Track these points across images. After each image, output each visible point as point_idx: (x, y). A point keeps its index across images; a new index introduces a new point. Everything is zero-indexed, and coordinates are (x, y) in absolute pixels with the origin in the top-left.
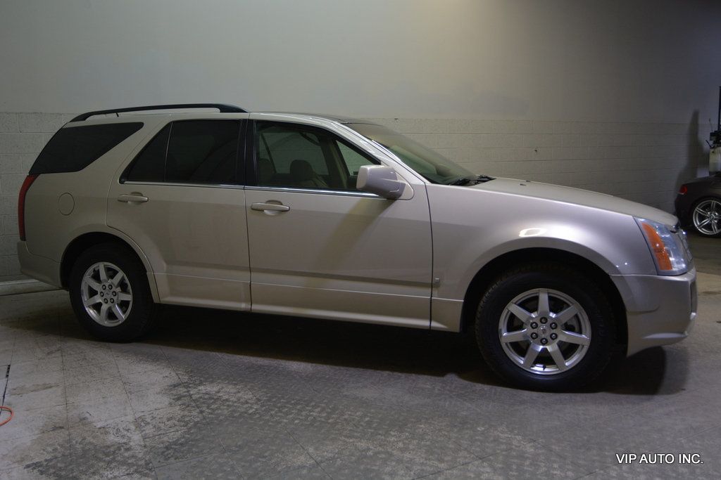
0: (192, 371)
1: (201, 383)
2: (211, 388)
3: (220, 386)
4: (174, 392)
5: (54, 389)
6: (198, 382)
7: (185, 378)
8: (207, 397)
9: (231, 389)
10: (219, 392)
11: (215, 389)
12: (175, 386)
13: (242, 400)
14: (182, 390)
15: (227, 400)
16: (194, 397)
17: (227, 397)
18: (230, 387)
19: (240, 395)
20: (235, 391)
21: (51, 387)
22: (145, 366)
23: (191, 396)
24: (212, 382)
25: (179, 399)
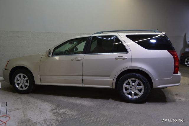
0: (57, 105)
1: (60, 109)
2: (63, 110)
3: (65, 110)
4: (53, 111)
5: (20, 110)
6: (59, 108)
7: (56, 107)
8: (63, 113)
9: (69, 111)
10: (65, 112)
11: (65, 111)
12: (53, 109)
13: (72, 114)
14: (55, 111)
15: (68, 114)
16: (59, 113)
17: (68, 113)
18: (69, 110)
19: (71, 112)
20: (70, 111)
21: (19, 109)
22: (44, 103)
23: (58, 112)
24: (63, 109)
25: (55, 113)
